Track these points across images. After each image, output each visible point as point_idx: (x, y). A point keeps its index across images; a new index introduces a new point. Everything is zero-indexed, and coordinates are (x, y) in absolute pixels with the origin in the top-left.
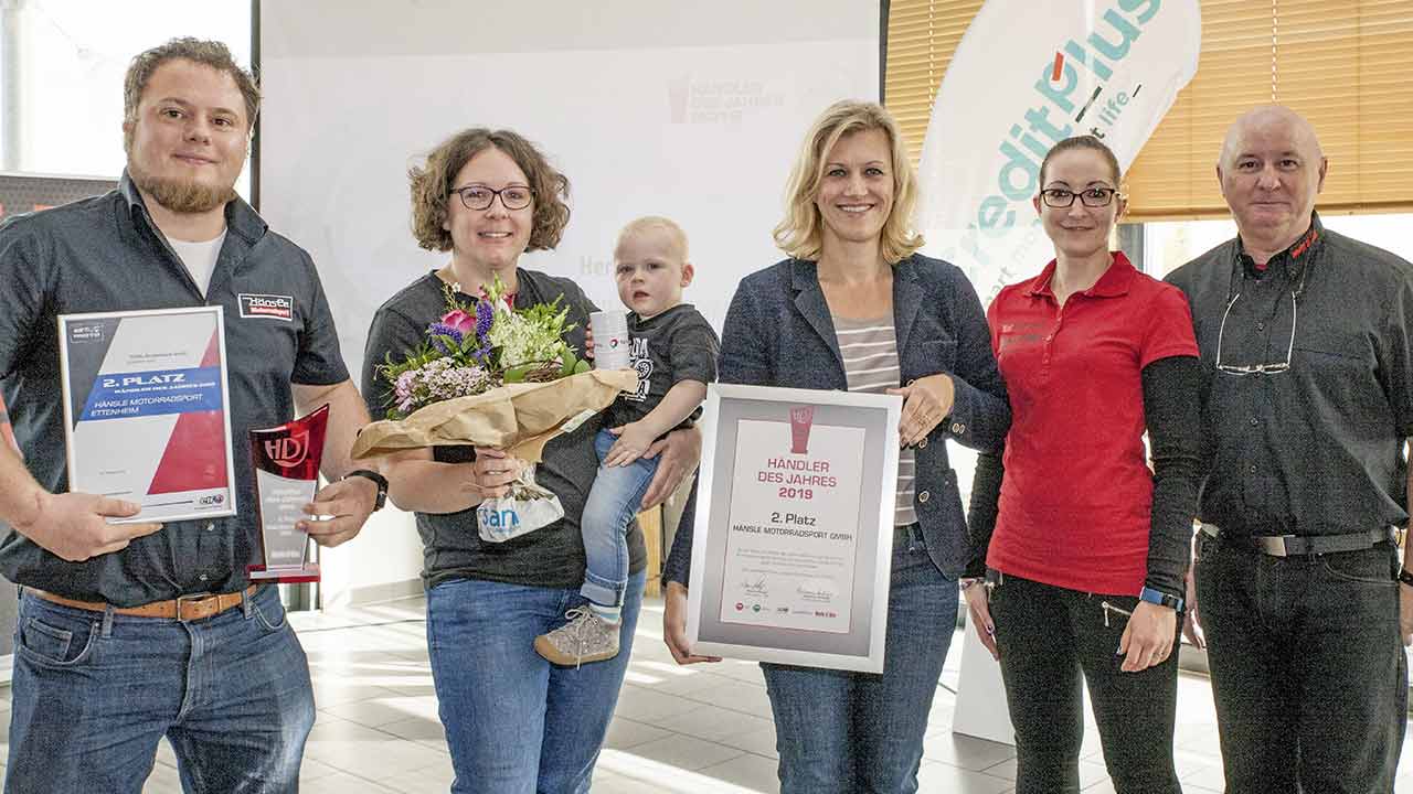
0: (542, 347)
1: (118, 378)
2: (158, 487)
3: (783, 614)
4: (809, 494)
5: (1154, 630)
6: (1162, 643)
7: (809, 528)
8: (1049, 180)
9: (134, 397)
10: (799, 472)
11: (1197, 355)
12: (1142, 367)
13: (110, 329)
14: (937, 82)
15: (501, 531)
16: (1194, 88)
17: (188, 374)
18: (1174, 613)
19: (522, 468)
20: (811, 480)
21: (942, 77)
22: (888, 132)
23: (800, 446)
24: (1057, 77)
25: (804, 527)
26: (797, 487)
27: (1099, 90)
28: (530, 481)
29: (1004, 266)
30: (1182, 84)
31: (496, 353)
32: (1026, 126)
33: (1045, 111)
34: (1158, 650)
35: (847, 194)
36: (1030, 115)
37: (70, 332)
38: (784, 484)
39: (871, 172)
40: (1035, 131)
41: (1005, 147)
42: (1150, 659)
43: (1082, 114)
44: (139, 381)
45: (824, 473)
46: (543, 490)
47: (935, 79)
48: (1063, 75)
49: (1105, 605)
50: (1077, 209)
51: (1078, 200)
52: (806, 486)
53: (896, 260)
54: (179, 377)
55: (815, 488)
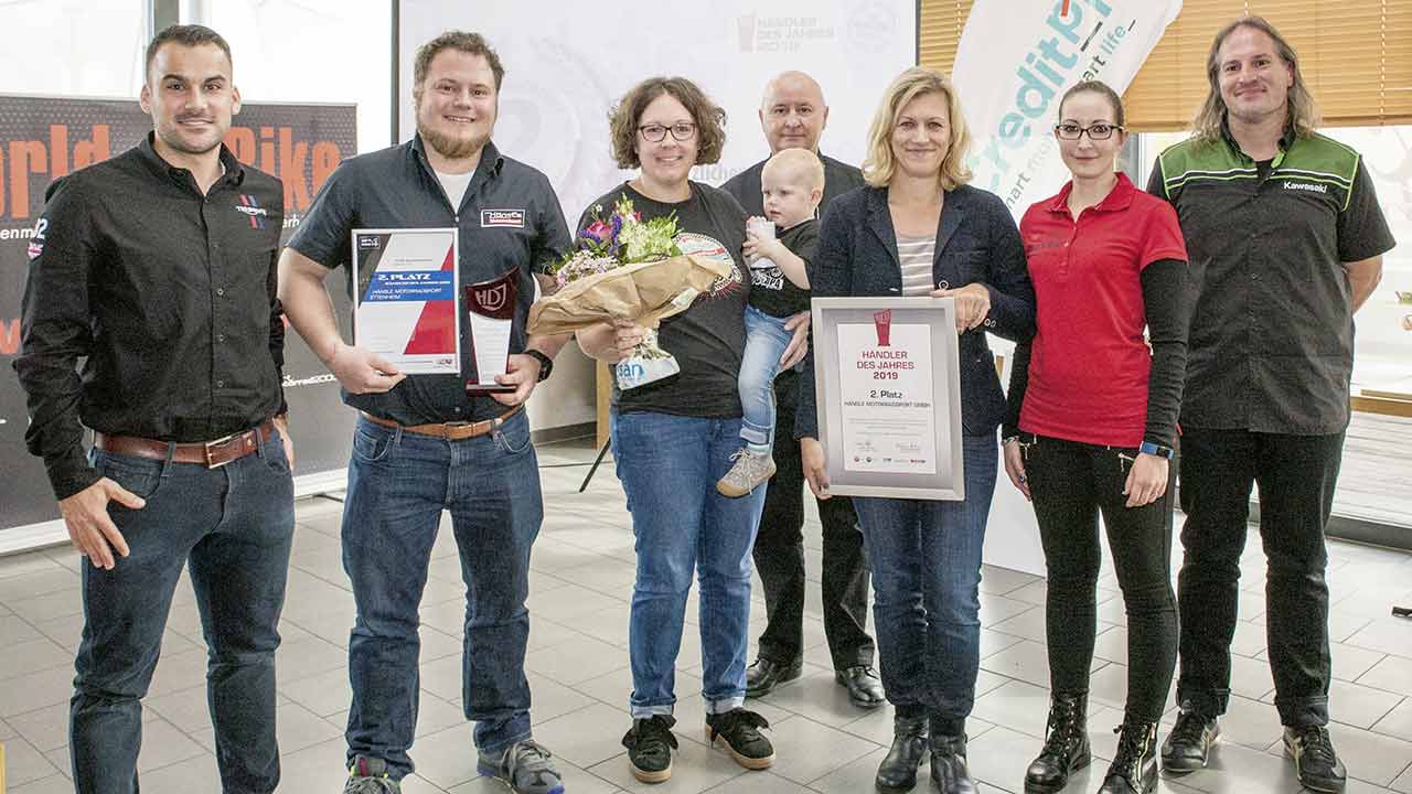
0: (657, 243)
1: (388, 274)
2: (412, 349)
3: (887, 462)
4: (895, 376)
5: (1151, 474)
6: (1157, 484)
7: (899, 401)
8: (1065, 118)
9: (398, 287)
10: (885, 360)
11: (1187, 260)
12: (1142, 268)
13: (385, 239)
14: (964, 14)
15: (631, 379)
16: (1180, 20)
17: (433, 275)
18: (1166, 462)
19: (650, 336)
20: (896, 365)
21: (969, 10)
22: (948, 96)
23: (884, 339)
24: (1064, 14)
25: (895, 400)
26: (887, 370)
27: (1100, 24)
28: (654, 345)
29: (1021, 172)
30: (1171, 18)
31: (623, 249)
32: (1039, 54)
33: (1055, 42)
34: (1154, 489)
35: (914, 140)
36: (1042, 45)
37: (359, 242)
38: (876, 370)
39: (933, 125)
40: (1046, 58)
41: (1022, 72)
42: (1148, 498)
43: (1086, 44)
44: (401, 277)
45: (904, 360)
46: (664, 352)
47: (962, 11)
48: (1070, 12)
49: (1121, 455)
50: (1085, 141)
51: (1085, 133)
52: (892, 370)
53: (951, 188)
54: (427, 277)
55: (900, 371)
